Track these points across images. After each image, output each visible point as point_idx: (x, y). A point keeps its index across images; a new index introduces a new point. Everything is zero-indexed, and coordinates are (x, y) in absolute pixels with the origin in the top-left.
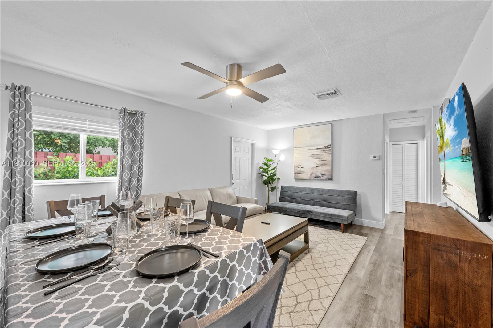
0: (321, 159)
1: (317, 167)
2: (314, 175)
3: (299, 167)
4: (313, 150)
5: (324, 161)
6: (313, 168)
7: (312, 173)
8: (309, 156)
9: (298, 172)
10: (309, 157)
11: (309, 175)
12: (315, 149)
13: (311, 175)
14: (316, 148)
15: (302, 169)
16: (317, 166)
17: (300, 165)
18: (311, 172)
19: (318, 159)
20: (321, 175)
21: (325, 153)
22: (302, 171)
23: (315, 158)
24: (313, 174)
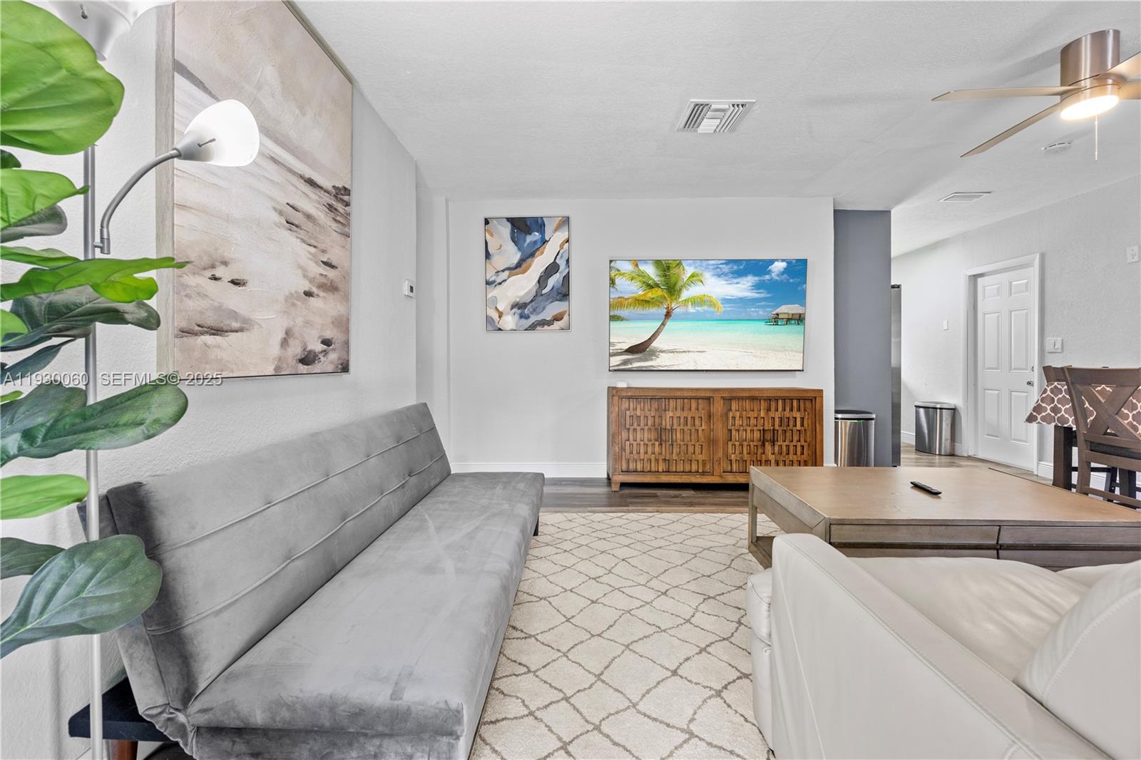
0: (324, 251)
1: (308, 294)
2: (295, 350)
3: (215, 278)
4: (295, 180)
5: (333, 267)
6: (291, 300)
7: (288, 333)
8: (275, 209)
9: (210, 320)
10: (275, 217)
11: (275, 350)
12: (301, 177)
13: (284, 343)
14: (309, 173)
15: (234, 300)
16: (306, 286)
17: (225, 263)
18: (284, 323)
19: (312, 250)
20: (319, 347)
21: (334, 225)
22: (234, 315)
23: (302, 234)
24: (291, 341)
